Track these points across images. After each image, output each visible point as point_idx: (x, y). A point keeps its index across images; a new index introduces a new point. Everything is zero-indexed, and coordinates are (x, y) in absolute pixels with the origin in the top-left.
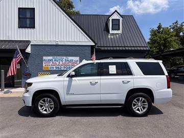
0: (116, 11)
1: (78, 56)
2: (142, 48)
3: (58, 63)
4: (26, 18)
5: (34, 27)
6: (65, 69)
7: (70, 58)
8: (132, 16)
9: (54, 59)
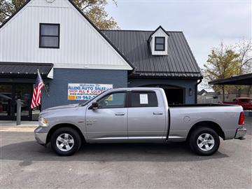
0: (160, 27)
1: (111, 83)
2: (192, 75)
3: (86, 91)
5: (58, 47)
7: (102, 86)
8: (181, 32)
9: (81, 87)
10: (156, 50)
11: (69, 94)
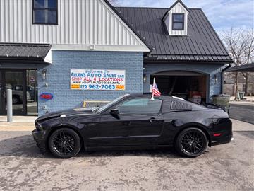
1: (123, 69)
2: (220, 58)
4: (44, 9)
5: (56, 23)
6: (104, 89)
7: (111, 72)
8: (200, 9)
9: (87, 74)
10: (173, 29)
11: (72, 83)
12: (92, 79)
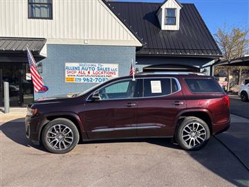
1: (116, 63)
2: (210, 53)
5: (51, 18)
6: (98, 82)
7: (105, 66)
8: (193, 4)
9: (81, 67)
10: (165, 24)
11: (66, 76)
12: (86, 72)
